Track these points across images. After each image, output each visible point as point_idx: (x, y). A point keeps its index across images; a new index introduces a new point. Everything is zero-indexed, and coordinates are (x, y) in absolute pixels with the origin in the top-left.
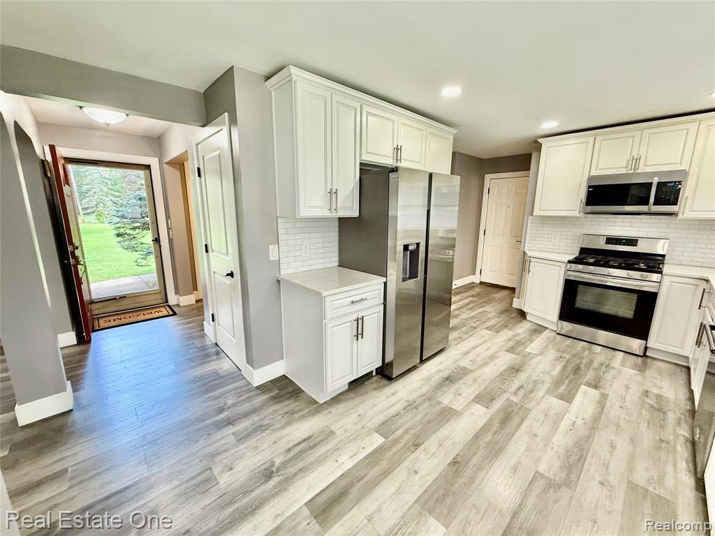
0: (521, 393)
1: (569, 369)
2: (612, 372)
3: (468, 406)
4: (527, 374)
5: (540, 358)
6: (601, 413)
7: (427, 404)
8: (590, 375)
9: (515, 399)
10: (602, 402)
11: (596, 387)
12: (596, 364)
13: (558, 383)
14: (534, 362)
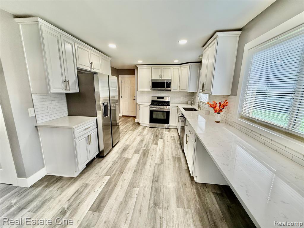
0: (146, 146)
1: (155, 136)
2: (164, 134)
3: (133, 155)
4: (145, 141)
5: (147, 135)
6: (164, 144)
7: (120, 160)
8: (160, 136)
9: (145, 148)
10: (164, 142)
11: (162, 139)
12: (160, 133)
13: (153, 141)
14: (146, 137)
